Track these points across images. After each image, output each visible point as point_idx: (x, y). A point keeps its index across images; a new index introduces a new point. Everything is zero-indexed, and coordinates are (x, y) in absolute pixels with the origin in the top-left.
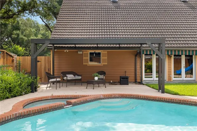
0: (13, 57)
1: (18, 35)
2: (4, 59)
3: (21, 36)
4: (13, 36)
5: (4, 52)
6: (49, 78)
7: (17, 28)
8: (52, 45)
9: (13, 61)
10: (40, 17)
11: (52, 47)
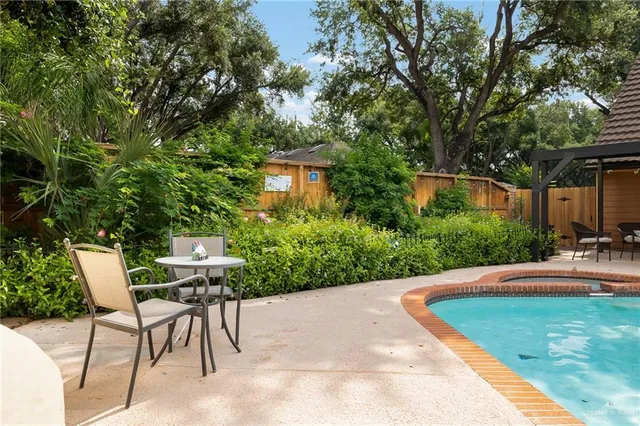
0: (507, 191)
1: (534, 143)
2: (488, 195)
3: (540, 144)
4: (523, 146)
5: (487, 181)
6: (580, 236)
7: (529, 128)
8: (596, 161)
9: (507, 199)
10: (587, 94)
11: (596, 164)
